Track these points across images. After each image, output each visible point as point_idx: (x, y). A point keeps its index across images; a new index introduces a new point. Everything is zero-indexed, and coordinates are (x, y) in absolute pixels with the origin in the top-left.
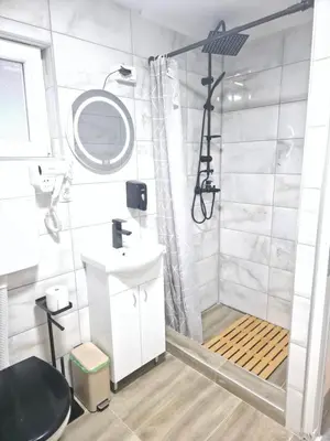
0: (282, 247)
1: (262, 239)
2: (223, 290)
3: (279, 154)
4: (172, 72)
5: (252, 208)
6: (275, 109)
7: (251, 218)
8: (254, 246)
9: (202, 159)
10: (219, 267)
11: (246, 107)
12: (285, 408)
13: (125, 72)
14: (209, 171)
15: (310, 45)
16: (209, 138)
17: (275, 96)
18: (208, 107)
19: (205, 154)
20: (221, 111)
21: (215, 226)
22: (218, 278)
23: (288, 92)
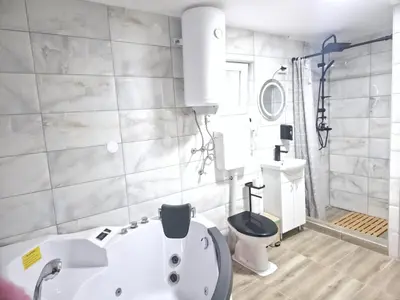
0: (377, 164)
1: (361, 159)
2: (333, 196)
3: (371, 106)
4: (308, 66)
5: (353, 140)
6: (367, 79)
7: (353, 146)
8: (356, 165)
9: (319, 111)
10: (329, 181)
11: (348, 78)
12: (388, 245)
13: (283, 69)
14: (323, 117)
15: (391, 50)
16: (323, 98)
17: (368, 71)
18: (322, 80)
19: (320, 107)
20: (329, 81)
21: (327, 153)
22: (329, 188)
23: (376, 68)
